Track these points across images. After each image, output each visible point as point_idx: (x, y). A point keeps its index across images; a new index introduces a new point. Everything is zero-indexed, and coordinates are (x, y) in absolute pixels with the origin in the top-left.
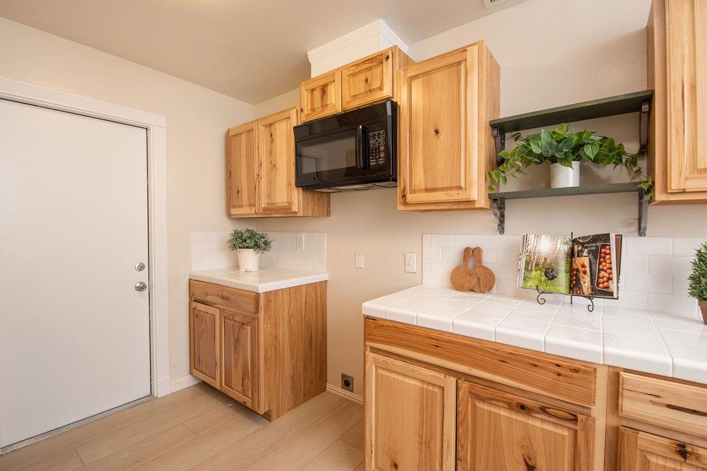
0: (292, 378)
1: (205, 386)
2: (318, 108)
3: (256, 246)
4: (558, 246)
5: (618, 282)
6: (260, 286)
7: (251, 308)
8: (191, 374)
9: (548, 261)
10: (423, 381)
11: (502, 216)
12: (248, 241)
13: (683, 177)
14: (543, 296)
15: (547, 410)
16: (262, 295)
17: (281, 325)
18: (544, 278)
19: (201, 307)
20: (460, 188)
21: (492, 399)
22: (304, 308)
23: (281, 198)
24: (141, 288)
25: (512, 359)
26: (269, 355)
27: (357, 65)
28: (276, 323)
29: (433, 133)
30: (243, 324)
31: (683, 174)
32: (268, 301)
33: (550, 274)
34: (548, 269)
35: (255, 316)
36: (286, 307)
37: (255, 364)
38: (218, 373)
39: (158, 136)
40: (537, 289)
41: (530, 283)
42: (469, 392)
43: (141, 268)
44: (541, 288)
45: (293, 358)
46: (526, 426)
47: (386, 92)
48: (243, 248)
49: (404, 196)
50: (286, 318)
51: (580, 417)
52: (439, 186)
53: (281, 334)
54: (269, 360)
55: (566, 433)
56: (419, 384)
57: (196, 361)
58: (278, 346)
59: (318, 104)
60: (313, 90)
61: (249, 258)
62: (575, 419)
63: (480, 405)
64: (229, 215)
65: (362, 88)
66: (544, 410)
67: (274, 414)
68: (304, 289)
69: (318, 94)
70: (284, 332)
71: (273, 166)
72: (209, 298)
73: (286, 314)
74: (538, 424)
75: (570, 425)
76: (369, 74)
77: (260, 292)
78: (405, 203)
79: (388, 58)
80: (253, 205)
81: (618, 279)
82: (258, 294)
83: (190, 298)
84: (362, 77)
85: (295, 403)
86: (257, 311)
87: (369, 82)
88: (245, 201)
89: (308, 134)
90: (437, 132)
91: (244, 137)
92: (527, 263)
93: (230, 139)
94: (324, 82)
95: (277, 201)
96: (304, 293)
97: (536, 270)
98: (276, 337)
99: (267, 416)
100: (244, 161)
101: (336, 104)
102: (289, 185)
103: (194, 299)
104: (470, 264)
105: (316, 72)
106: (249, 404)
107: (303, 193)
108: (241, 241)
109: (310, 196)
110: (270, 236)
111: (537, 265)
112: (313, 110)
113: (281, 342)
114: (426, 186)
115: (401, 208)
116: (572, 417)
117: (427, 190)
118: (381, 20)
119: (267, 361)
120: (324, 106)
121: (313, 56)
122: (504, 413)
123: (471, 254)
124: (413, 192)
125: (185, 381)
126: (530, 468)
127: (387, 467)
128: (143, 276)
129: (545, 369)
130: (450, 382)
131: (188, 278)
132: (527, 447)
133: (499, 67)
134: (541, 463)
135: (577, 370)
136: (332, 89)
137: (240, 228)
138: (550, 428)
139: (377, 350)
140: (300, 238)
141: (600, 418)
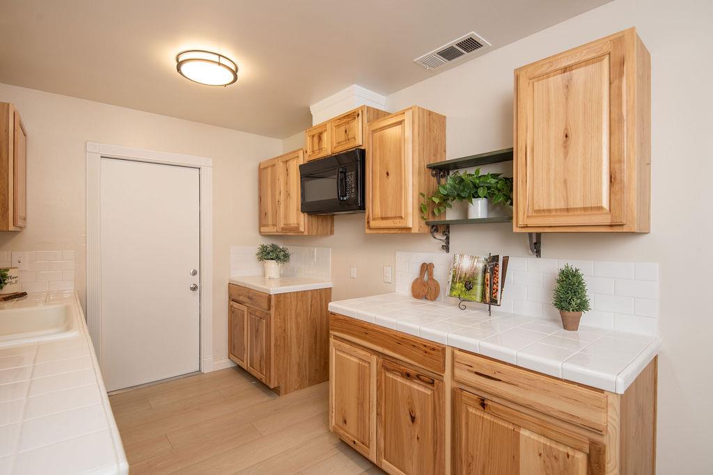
0: (299, 364)
1: (239, 369)
2: (316, 150)
3: (277, 258)
4: (475, 264)
5: (501, 293)
6: (271, 289)
7: (265, 306)
8: (229, 358)
9: (467, 276)
10: (360, 359)
11: (448, 238)
12: (271, 254)
13: (526, 216)
14: (463, 303)
15: (420, 377)
16: (273, 296)
17: (289, 321)
18: (464, 289)
19: (236, 305)
20: (401, 217)
21: (393, 370)
22: (309, 309)
23: (293, 221)
24: (194, 289)
25: (403, 342)
26: (279, 343)
27: (340, 119)
28: (284, 319)
29: (386, 175)
30: (261, 318)
31: (526, 214)
32: (278, 302)
33: (469, 286)
34: (467, 282)
35: (268, 312)
36: (294, 308)
37: (268, 349)
38: (245, 356)
39: (207, 173)
40: (459, 298)
41: (454, 293)
42: (382, 366)
43: (194, 273)
44: (462, 296)
45: (299, 348)
46: (410, 388)
47: (359, 142)
48: (268, 259)
49: (368, 222)
50: (294, 316)
51: (436, 381)
52: (389, 215)
53: (289, 329)
55: (429, 392)
56: (357, 361)
57: (234, 348)
58: (286, 337)
59: (316, 148)
60: (313, 136)
61: (273, 267)
62: (432, 383)
63: (390, 375)
64: (260, 232)
65: (343, 137)
66: (418, 377)
67: (282, 391)
68: (310, 294)
69: (316, 139)
70: (291, 327)
71: (288, 195)
72: (241, 298)
73: (293, 312)
74: (415, 387)
75: (430, 387)
76: (347, 126)
77: (271, 293)
78: (369, 228)
79: (358, 115)
80: (274, 225)
81: (502, 290)
82: (270, 295)
83: (230, 298)
84: (343, 129)
85: (300, 385)
86: (269, 309)
87: (347, 133)
88: (270, 222)
89: (310, 172)
90: (388, 174)
91: (269, 169)
92: (454, 277)
93: (261, 170)
94: (320, 131)
95: (291, 222)
96: (309, 297)
97: (459, 283)
98: (285, 330)
99: (276, 391)
100: (269, 189)
101: (329, 147)
102: (298, 210)
103: (232, 299)
104: (426, 278)
105: (316, 122)
106: (264, 381)
107: (308, 217)
108: (268, 254)
109: (314, 220)
110: (291, 250)
111: (460, 278)
112: (313, 152)
113: (289, 336)
114: (381, 215)
115: (368, 231)
116: (432, 381)
117: (383, 218)
118: (354, 85)
119: (277, 347)
120: (320, 149)
121: (314, 109)
122: (400, 379)
123: (426, 268)
125: (224, 363)
126: (413, 419)
127: (341, 423)
128: (196, 280)
129: (419, 348)
130: (374, 359)
131: (228, 282)
132: (411, 403)
133: (445, 117)
134: (418, 414)
135: (434, 349)
136: (325, 136)
137: (268, 242)
138: (421, 389)
139: (336, 337)
140: (313, 252)
141: (448, 384)
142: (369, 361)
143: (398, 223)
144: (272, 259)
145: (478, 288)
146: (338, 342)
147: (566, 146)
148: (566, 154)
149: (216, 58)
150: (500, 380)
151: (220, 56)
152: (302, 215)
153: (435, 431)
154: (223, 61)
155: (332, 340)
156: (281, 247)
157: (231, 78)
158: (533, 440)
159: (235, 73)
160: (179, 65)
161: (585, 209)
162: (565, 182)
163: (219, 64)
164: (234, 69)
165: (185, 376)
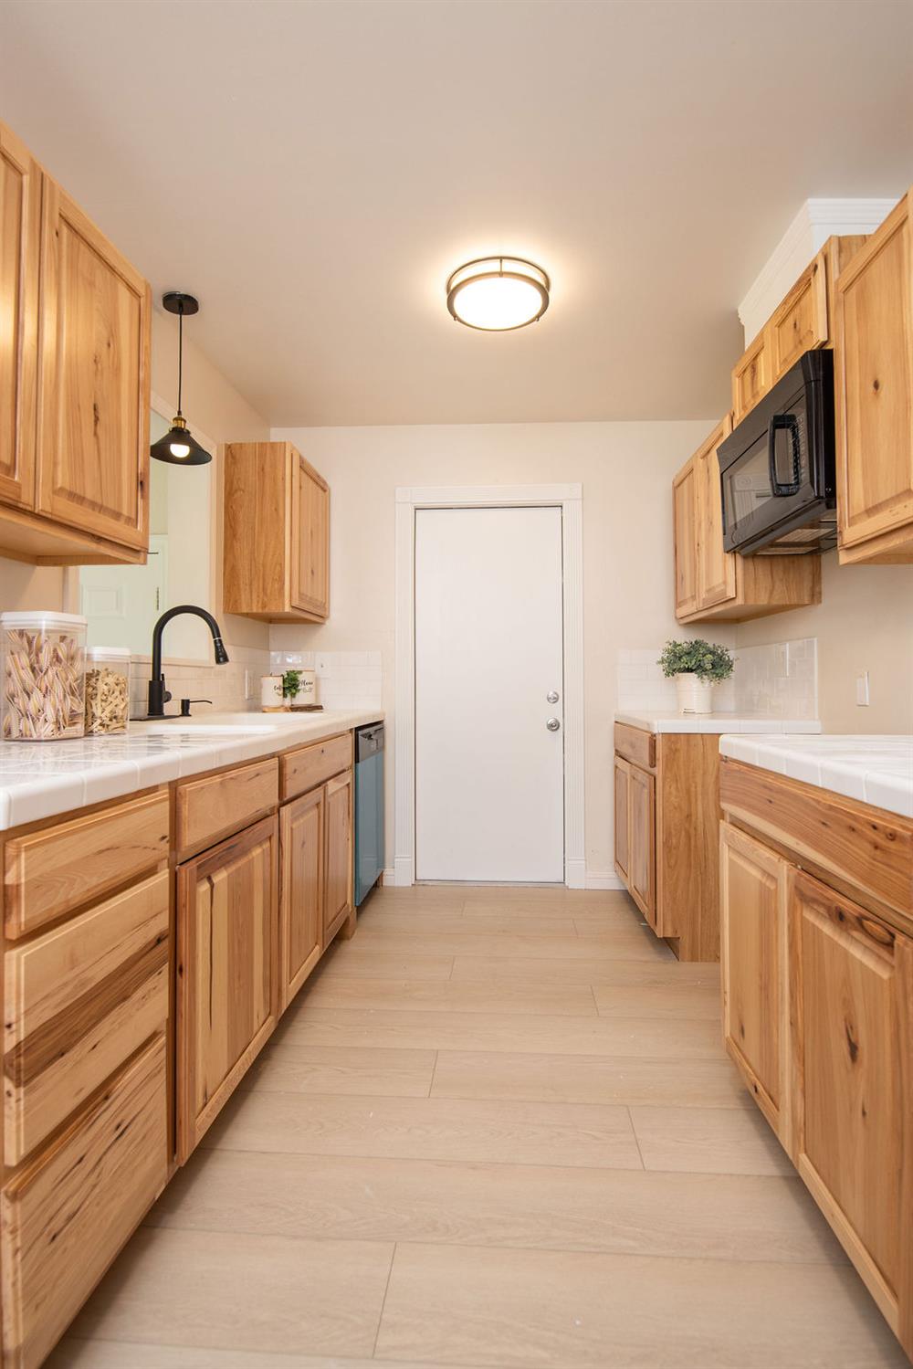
2: (750, 401)
3: (697, 669)
6: (656, 723)
7: (646, 756)
8: (615, 871)
10: (763, 871)
12: (684, 659)
15: (865, 922)
16: (659, 739)
17: (700, 797)
19: (621, 764)
21: (815, 901)
23: (717, 579)
24: (554, 727)
25: (831, 819)
26: (675, 842)
27: (786, 303)
28: (688, 792)
29: (872, 389)
30: (643, 786)
32: (673, 753)
35: (649, 770)
36: (711, 769)
37: (653, 852)
38: (629, 864)
42: (797, 888)
43: (555, 699)
46: (846, 954)
47: (819, 336)
48: (681, 671)
49: (841, 534)
50: (710, 787)
51: (900, 939)
52: (883, 498)
53: (700, 814)
54: (674, 851)
55: (885, 974)
56: (759, 876)
57: (619, 849)
58: (692, 831)
59: (748, 392)
60: (744, 372)
61: (694, 688)
62: (891, 945)
63: (809, 916)
64: (676, 618)
65: (791, 342)
66: (860, 922)
67: (684, 951)
69: (748, 375)
70: (704, 811)
71: (710, 524)
72: (625, 749)
73: (710, 779)
74: (857, 953)
75: (885, 954)
76: (797, 310)
77: (655, 731)
78: (843, 548)
79: (816, 268)
80: (693, 597)
82: (653, 735)
83: (615, 751)
84: (790, 323)
86: (653, 765)
87: (798, 327)
88: (688, 594)
90: (876, 385)
91: (686, 483)
93: (676, 490)
94: (754, 353)
95: (716, 585)
98: (689, 816)
101: (768, 376)
102: (723, 552)
103: (617, 752)
105: (749, 339)
106: (647, 918)
107: (744, 564)
108: (683, 661)
109: (762, 569)
112: (745, 404)
113: (700, 829)
114: (865, 506)
115: (843, 559)
116: (888, 938)
117: (868, 512)
118: (810, 201)
119: (670, 851)
120: (755, 390)
121: (746, 310)
122: (827, 929)
124: (852, 521)
125: (606, 878)
126: (853, 1049)
127: (737, 1032)
128: (554, 713)
129: (862, 835)
130: (784, 869)
131: (614, 720)
132: (847, 1003)
134: (862, 1037)
135: (893, 836)
136: (762, 362)
137: (684, 638)
138: (870, 962)
140: (784, 654)
142: (774, 874)
144: (689, 670)
146: (731, 829)
149: (494, 266)
151: (501, 258)
152: (730, 558)
154: (508, 266)
155: (724, 825)
156: (711, 645)
157: (537, 298)
163: (501, 274)
164: (543, 282)
165: (540, 885)
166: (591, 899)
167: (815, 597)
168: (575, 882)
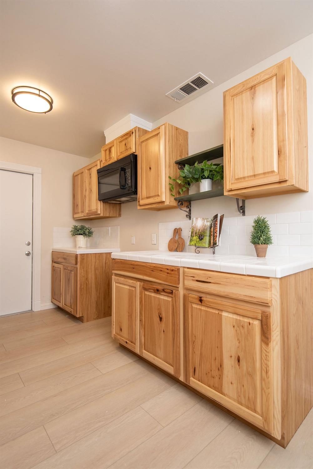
0: (97, 302)
1: (59, 309)
2: (108, 159)
3: (84, 234)
4: (205, 223)
5: (219, 237)
6: (77, 251)
7: (74, 262)
8: (52, 302)
9: (200, 231)
10: (130, 286)
11: (190, 210)
12: (80, 231)
13: (231, 183)
14: (198, 249)
15: (165, 290)
16: (79, 255)
17: (90, 273)
18: (198, 240)
19: (56, 265)
20: (158, 195)
21: (149, 289)
22: (104, 266)
23: (93, 208)
24: (28, 254)
25: (155, 269)
26: (83, 287)
27: (122, 137)
28: (87, 271)
29: (149, 169)
30: (71, 271)
31: (231, 182)
32: (82, 259)
33: (201, 238)
34: (200, 235)
35: (75, 266)
36: (93, 264)
37: (76, 291)
38: (62, 298)
39: (38, 178)
40: (195, 246)
41: (193, 243)
42: (143, 287)
43: (29, 244)
44: (197, 245)
45: (97, 291)
46: (159, 299)
47: (133, 150)
48: (78, 234)
49: (139, 201)
50: (93, 269)
51: (174, 291)
52: (151, 195)
53: (90, 278)
54: (82, 290)
55: (170, 299)
56: (128, 287)
57: (55, 294)
58: (88, 283)
59: (108, 157)
60: (106, 150)
61: (81, 240)
62: (172, 293)
63: (147, 293)
64: (74, 218)
65: (123, 148)
66: (163, 290)
67: (85, 319)
68: (104, 256)
69: (108, 152)
70: (91, 276)
71: (91, 190)
72: (60, 260)
73: (93, 267)
74: (162, 297)
75: (170, 295)
76: (126, 141)
77: (78, 253)
78: (140, 206)
79: (133, 133)
80: (82, 212)
81: (219, 236)
82: (77, 255)
83: (52, 261)
84: (124, 143)
85: (98, 317)
86: (76, 264)
87: (126, 145)
88: (80, 211)
89: (103, 173)
90: (150, 168)
91: (79, 176)
92: (192, 233)
93: (75, 177)
94: (110, 146)
95: (92, 209)
96: (104, 258)
97: (195, 236)
98: (87, 279)
99: (80, 320)
100: (79, 189)
101: (115, 156)
102: (97, 200)
103: (54, 262)
104: (177, 237)
105: (108, 141)
106: (73, 313)
107: (103, 204)
108: (77, 231)
109: (107, 206)
110: (93, 230)
111: (196, 233)
112: (106, 160)
113: (90, 282)
114: (147, 196)
115: (139, 208)
116: (171, 291)
117: (148, 198)
118: (131, 114)
119: (81, 290)
120: (110, 158)
121: (107, 133)
122: (153, 295)
123: (177, 231)
124: (142, 199)
125: (48, 305)
126: (161, 319)
127: (119, 331)
128: (29, 248)
129: (164, 272)
130: (138, 284)
131: (51, 251)
132: (159, 309)
133: (187, 133)
134: (164, 315)
135: (172, 270)
136: (113, 150)
137: (79, 225)
138: (166, 298)
139: (117, 275)
140: (108, 230)
141: (181, 292)
142: (134, 286)
143: (157, 200)
144: (82, 235)
145: (207, 239)
146: (117, 278)
147: (253, 135)
148: (253, 141)
149: (37, 92)
150: (210, 283)
151: (40, 90)
152: (99, 202)
153: (174, 324)
154: (42, 94)
155: (113, 277)
156: (87, 227)
157: (48, 107)
158: (230, 317)
159: (51, 104)
160: (14, 95)
161: (264, 173)
162: (253, 158)
163: (39, 96)
164: (50, 101)
165: (21, 313)
166: (42, 313)
167: (120, 215)
168: (36, 309)
